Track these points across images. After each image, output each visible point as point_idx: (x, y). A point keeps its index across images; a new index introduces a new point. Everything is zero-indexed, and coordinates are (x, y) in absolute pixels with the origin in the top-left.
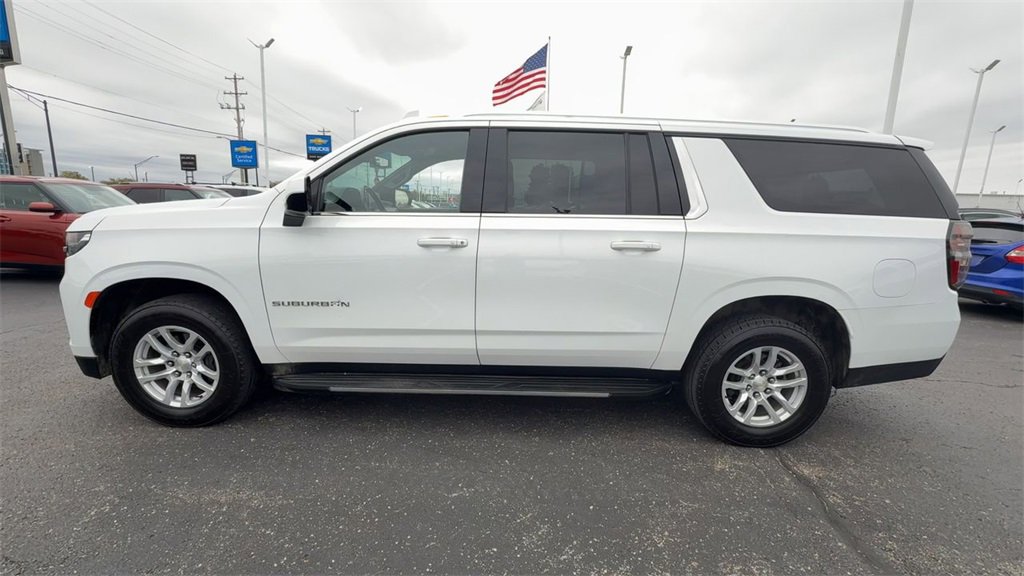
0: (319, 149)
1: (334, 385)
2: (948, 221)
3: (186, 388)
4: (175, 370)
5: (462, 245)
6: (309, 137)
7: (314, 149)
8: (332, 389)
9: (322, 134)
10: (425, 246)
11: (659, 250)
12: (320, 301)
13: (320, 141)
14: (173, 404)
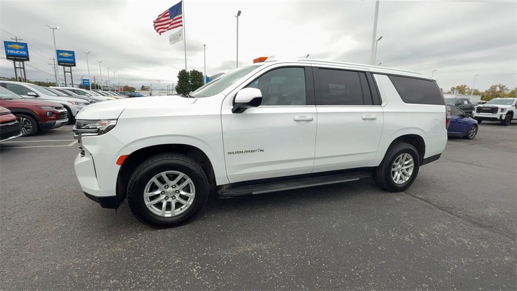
0: (17, 52)
1: (254, 191)
2: (445, 106)
3: (173, 205)
4: (165, 196)
5: (312, 120)
6: (6, 43)
7: (12, 52)
8: (254, 193)
9: (15, 41)
10: (297, 121)
11: (376, 119)
12: (250, 150)
13: (17, 46)
14: (166, 216)
